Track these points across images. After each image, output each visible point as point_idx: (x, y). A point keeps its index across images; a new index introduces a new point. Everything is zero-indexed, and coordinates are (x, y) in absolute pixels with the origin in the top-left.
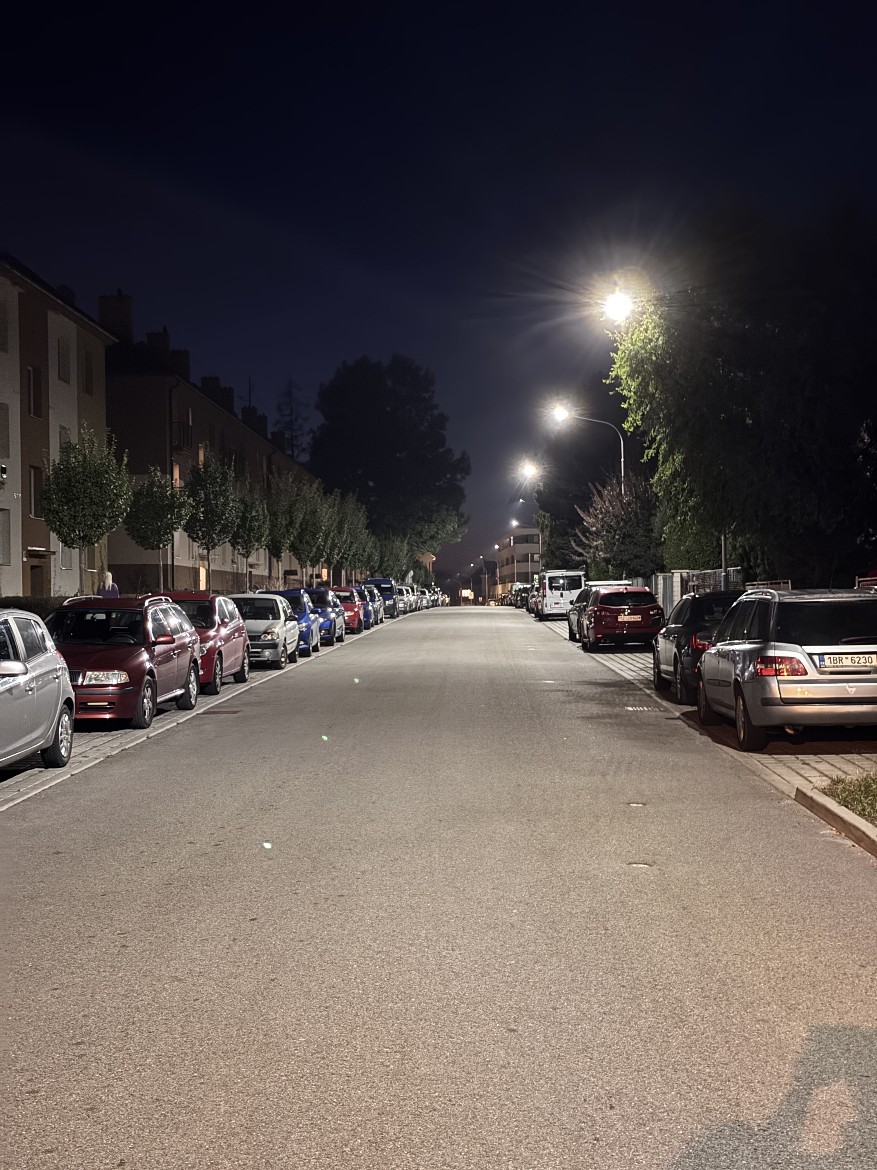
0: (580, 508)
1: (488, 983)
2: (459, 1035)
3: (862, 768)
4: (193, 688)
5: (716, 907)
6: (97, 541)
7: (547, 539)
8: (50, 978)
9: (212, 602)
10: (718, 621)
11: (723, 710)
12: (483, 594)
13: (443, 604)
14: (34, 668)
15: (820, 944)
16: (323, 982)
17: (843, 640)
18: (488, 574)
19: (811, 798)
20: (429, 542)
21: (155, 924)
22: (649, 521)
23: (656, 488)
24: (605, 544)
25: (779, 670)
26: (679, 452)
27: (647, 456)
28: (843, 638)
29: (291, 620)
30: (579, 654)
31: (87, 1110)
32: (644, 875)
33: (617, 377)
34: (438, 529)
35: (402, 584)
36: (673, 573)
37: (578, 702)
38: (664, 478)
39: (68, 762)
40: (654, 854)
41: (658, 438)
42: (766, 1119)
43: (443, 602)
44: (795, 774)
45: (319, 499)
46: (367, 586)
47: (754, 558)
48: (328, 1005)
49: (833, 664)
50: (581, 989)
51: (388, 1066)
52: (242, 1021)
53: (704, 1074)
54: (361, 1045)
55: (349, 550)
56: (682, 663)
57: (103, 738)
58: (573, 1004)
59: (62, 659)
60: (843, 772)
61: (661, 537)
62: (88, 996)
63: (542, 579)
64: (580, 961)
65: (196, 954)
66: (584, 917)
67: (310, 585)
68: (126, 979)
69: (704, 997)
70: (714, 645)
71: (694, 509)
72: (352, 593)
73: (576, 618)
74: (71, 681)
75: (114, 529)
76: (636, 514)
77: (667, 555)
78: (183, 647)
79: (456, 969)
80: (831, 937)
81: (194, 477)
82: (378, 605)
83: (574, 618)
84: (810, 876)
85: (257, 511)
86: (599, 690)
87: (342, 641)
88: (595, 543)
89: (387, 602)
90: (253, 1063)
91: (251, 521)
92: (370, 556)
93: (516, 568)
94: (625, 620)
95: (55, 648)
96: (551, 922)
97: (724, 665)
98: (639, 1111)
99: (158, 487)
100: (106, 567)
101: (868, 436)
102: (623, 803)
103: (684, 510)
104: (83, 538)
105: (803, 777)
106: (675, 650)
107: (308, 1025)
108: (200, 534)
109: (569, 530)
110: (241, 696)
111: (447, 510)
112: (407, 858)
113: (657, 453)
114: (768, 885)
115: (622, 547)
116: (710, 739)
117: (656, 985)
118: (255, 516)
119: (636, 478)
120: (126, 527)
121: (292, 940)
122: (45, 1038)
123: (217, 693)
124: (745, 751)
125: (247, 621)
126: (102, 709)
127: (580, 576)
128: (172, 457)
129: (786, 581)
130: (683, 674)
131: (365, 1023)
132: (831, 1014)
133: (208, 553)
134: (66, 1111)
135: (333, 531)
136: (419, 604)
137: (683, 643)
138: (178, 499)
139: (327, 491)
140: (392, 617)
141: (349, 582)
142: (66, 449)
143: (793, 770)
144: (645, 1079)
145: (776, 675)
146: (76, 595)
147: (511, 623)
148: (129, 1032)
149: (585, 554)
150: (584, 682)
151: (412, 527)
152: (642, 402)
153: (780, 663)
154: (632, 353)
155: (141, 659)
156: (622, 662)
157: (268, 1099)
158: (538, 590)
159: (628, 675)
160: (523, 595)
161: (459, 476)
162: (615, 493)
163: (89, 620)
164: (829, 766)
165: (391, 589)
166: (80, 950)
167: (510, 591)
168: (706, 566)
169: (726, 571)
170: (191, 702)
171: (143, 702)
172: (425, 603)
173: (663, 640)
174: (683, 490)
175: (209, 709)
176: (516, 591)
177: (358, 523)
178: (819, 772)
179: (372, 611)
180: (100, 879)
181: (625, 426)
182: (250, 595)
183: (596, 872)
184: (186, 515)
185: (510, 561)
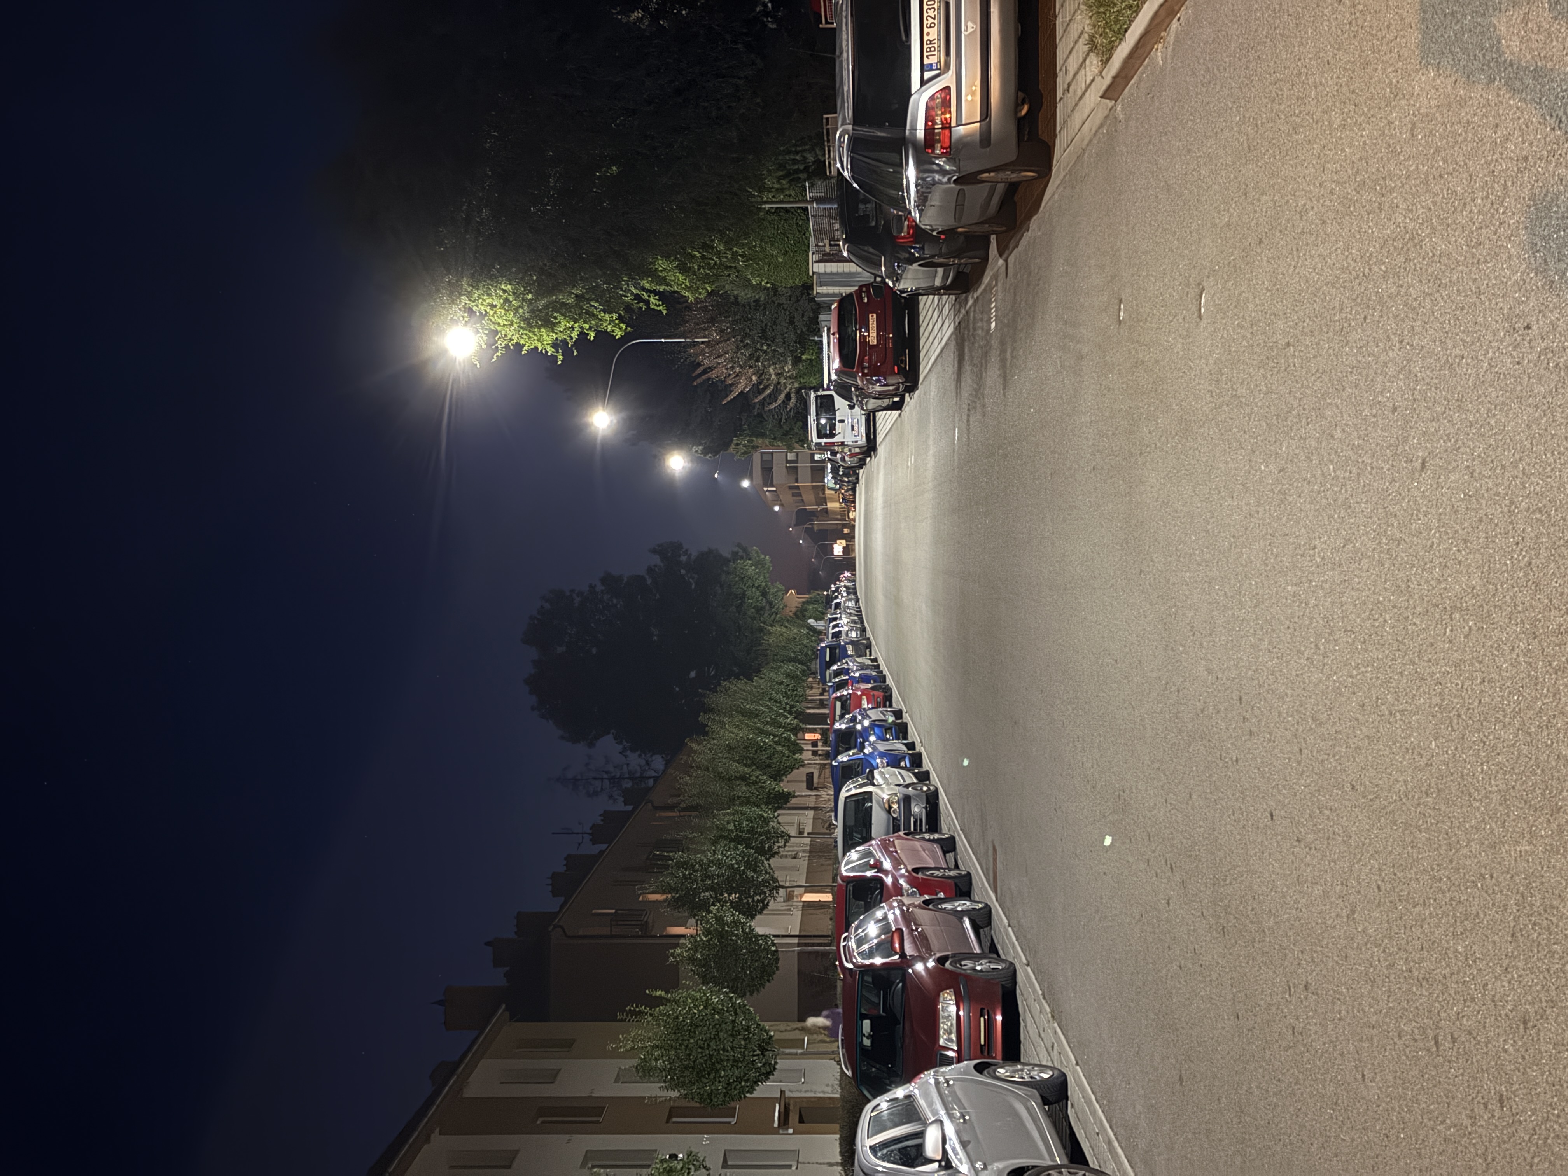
0: (727, 396)
1: (1359, 500)
2: (1428, 535)
3: (1074, 13)
4: (962, 905)
5: (1259, 200)
6: (767, 1032)
7: (767, 441)
8: (1349, 1084)
9: (848, 880)
10: (879, 208)
11: (995, 200)
12: (840, 527)
13: (853, 580)
14: (935, 1113)
15: (1311, 59)
16: (1357, 720)
17: (904, 38)
18: (812, 520)
19: (1114, 78)
20: (771, 598)
21: (1277, 947)
22: (744, 306)
23: (700, 293)
24: (774, 364)
25: (942, 124)
26: (653, 263)
27: (659, 305)
28: (901, 39)
29: (873, 777)
30: (919, 397)
31: (1526, 1028)
32: (1215, 298)
33: (555, 345)
34: (753, 585)
35: (826, 634)
36: (813, 273)
37: (983, 394)
38: (688, 284)
39: (1060, 1070)
40: (1188, 285)
41: (635, 291)
42: (1545, 119)
43: (849, 580)
44: (1082, 102)
45: (712, 742)
46: (828, 680)
47: (794, 164)
48: (1387, 713)
49: (936, 53)
50: (1367, 375)
51: (1470, 628)
52: (1407, 825)
53: (1484, 205)
54: (1442, 667)
55: (780, 702)
56: (933, 256)
57: (1029, 1024)
58: (1388, 384)
59: (922, 1076)
60: (1080, 37)
61: (766, 288)
62: (1374, 1032)
63: (821, 448)
64: (1330, 377)
65: (1318, 891)
66: (1272, 375)
67: (827, 755)
68: (1350, 982)
69: (1381, 210)
70: (910, 213)
71: (729, 243)
72: (837, 698)
73: (872, 401)
74: (953, 1064)
75: (752, 1009)
76: (735, 322)
77: (789, 281)
78: (907, 917)
79: (1340, 543)
80: (1301, 44)
81: (684, 905)
82: (853, 665)
83: (872, 404)
84: (1218, 76)
85: (728, 823)
86: (967, 368)
87: (900, 711)
88: (773, 377)
89: (849, 653)
90: (1465, 810)
91: (741, 832)
92: (788, 676)
93: (805, 482)
94: (875, 335)
95: (908, 1085)
96: (1277, 419)
97: (935, 199)
98: (1533, 290)
99: (696, 951)
100: (800, 1025)
101: (634, 12)
102: (1118, 329)
103: (730, 256)
104: (763, 1050)
105: (1086, 90)
106: (915, 266)
107: (1415, 738)
108: (758, 897)
109: (755, 412)
110: (973, 842)
111: (728, 573)
112: (1190, 614)
113: (655, 292)
114: (1230, 130)
115: (779, 340)
116: (1035, 217)
117: (1364, 275)
118: (735, 825)
119: (688, 322)
120: (748, 994)
121: (1299, 763)
122: (1428, 1089)
123: (969, 874)
124: (1050, 170)
125: (873, 836)
126: (989, 1024)
127: (817, 397)
128: (655, 936)
129: (824, 121)
130: (948, 256)
131: (1413, 663)
132: (1404, 40)
133: (783, 887)
134: (1527, 1057)
135: (755, 723)
136: (852, 611)
137: (907, 255)
138: (712, 925)
139: (702, 731)
140: (869, 646)
141: (822, 704)
142: (645, 1072)
143: (1076, 105)
144: (1490, 284)
145: (950, 128)
146: (839, 1063)
147: (877, 489)
148: (1421, 976)
149: (788, 390)
150: (957, 388)
151: (749, 620)
152: (587, 312)
153: (934, 123)
154: (522, 325)
155: (923, 973)
156: (931, 339)
157: (1513, 787)
158: (834, 453)
159: (948, 331)
160: (841, 473)
161: (684, 558)
162: (707, 350)
163: (872, 1043)
164: (1071, 57)
165: (832, 648)
166: (1311, 1046)
167: (836, 490)
168: (803, 230)
169: (812, 202)
170: (981, 909)
171: (981, 971)
172: (850, 604)
173: (902, 281)
174: (703, 257)
175: (990, 885)
176: (836, 483)
177: (744, 691)
178: (1079, 69)
179: (861, 672)
180: (1216, 1021)
181: (619, 334)
182: (839, 833)
183: (1211, 361)
184: (733, 915)
185: (796, 491)
